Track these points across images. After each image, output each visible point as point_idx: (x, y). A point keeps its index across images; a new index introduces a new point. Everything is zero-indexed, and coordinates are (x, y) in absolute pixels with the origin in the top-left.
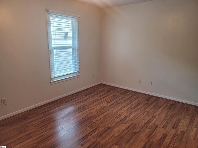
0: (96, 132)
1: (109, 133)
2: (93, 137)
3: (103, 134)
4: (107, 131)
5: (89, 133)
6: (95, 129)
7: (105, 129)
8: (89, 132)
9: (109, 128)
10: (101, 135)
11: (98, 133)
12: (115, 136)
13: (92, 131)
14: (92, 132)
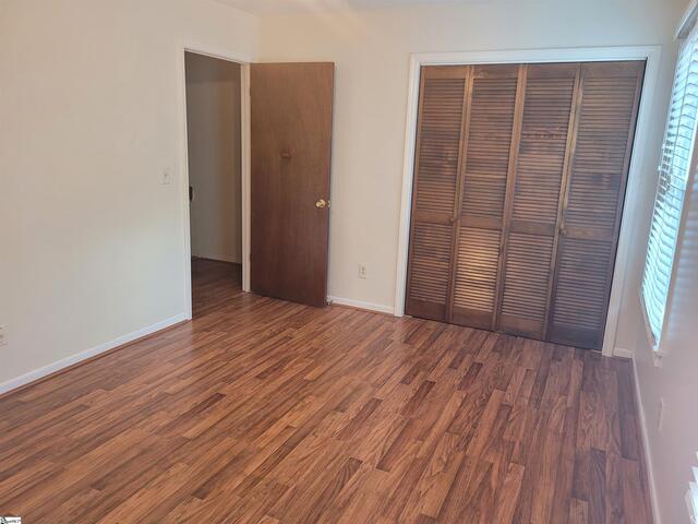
0: (251, 469)
1: (203, 472)
2: (260, 450)
3: (227, 466)
4: (209, 477)
5: (277, 463)
6: (259, 479)
7: (218, 484)
8: (280, 467)
9: (200, 493)
10: (236, 459)
11: (246, 467)
12: (182, 465)
13: (270, 470)
14: (268, 467)
